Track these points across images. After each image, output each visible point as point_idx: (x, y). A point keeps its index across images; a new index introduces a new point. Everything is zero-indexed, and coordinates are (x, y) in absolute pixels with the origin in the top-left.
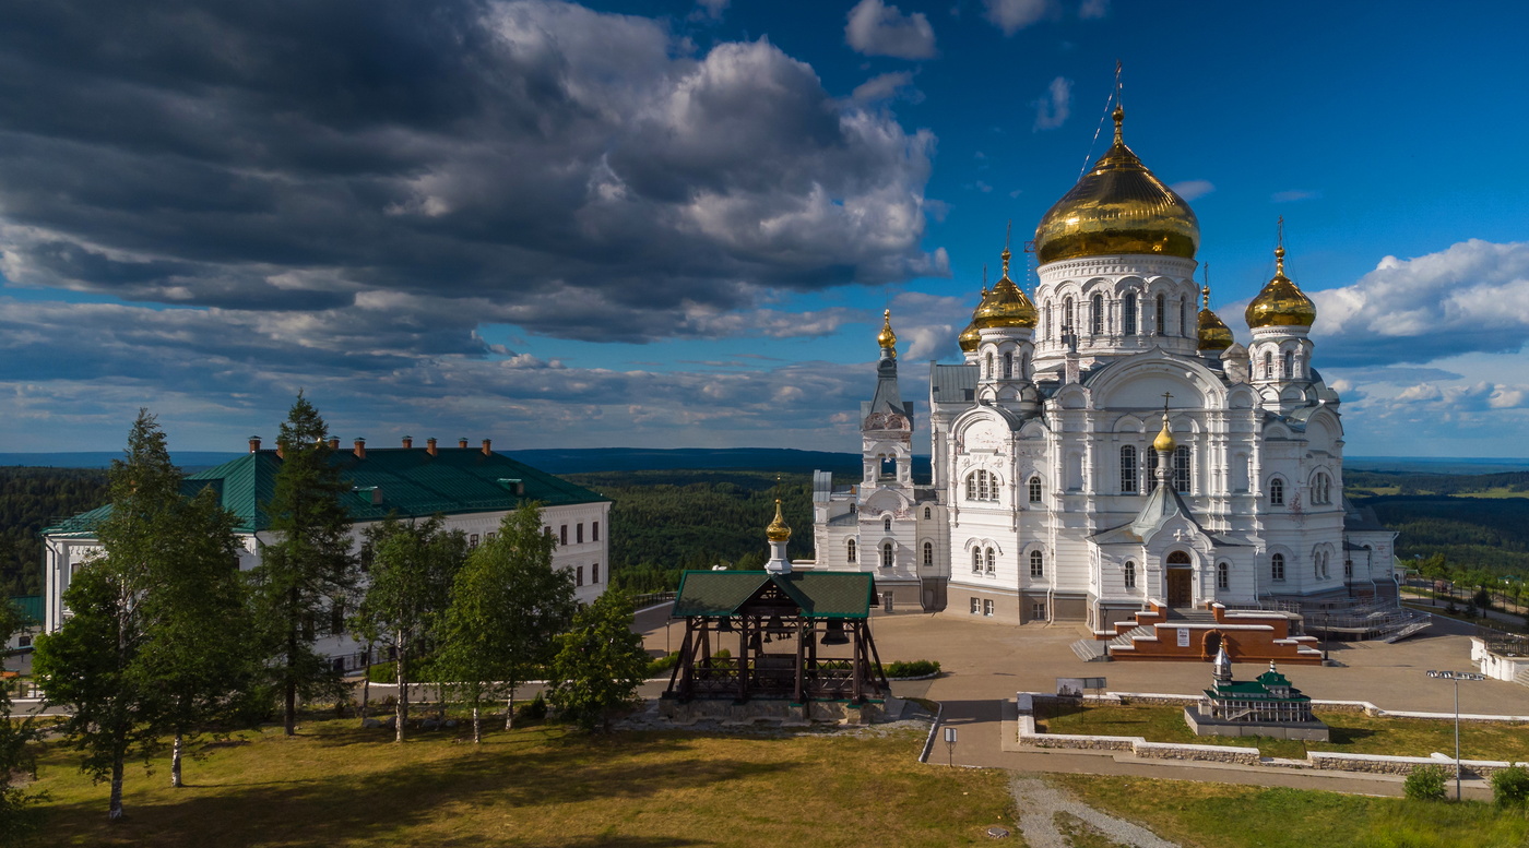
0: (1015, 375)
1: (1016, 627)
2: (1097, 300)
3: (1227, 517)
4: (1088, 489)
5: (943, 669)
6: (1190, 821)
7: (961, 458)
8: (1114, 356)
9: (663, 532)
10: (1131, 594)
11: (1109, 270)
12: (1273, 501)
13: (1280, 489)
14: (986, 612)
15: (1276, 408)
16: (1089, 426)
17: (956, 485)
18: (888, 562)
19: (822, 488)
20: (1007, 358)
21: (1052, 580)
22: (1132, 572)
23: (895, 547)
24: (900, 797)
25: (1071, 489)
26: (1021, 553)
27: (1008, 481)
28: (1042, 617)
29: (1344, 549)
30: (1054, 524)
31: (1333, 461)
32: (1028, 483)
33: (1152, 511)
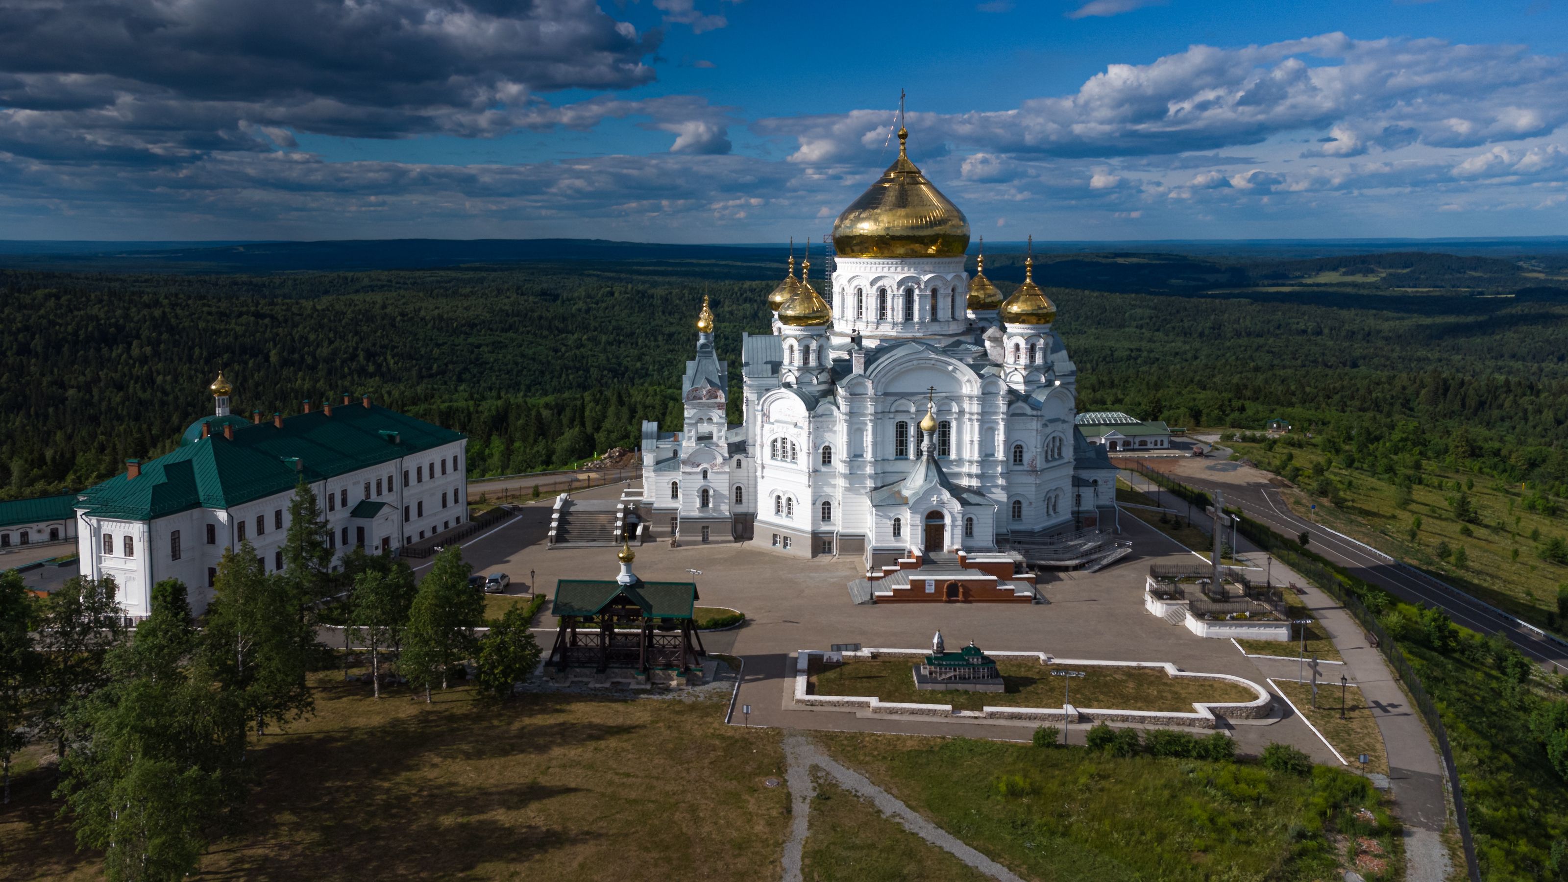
0: (813, 362)
1: (808, 560)
2: (883, 293)
3: (977, 476)
4: (869, 456)
5: (748, 616)
6: (894, 768)
7: (767, 426)
8: (896, 339)
9: (470, 340)
10: (897, 541)
11: (892, 269)
12: (1015, 460)
13: (1021, 452)
14: (785, 545)
15: (1021, 388)
16: (870, 408)
17: (762, 446)
18: (705, 503)
19: (650, 436)
20: (806, 351)
21: (839, 524)
22: (899, 525)
23: (711, 492)
24: (712, 755)
25: (855, 456)
26: (814, 504)
27: (805, 450)
28: (830, 551)
29: (1073, 485)
30: (841, 482)
31: (1065, 426)
32: (821, 451)
33: (917, 477)
